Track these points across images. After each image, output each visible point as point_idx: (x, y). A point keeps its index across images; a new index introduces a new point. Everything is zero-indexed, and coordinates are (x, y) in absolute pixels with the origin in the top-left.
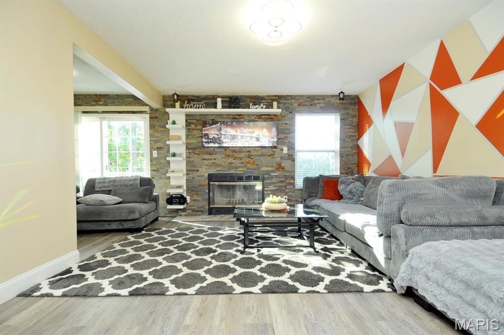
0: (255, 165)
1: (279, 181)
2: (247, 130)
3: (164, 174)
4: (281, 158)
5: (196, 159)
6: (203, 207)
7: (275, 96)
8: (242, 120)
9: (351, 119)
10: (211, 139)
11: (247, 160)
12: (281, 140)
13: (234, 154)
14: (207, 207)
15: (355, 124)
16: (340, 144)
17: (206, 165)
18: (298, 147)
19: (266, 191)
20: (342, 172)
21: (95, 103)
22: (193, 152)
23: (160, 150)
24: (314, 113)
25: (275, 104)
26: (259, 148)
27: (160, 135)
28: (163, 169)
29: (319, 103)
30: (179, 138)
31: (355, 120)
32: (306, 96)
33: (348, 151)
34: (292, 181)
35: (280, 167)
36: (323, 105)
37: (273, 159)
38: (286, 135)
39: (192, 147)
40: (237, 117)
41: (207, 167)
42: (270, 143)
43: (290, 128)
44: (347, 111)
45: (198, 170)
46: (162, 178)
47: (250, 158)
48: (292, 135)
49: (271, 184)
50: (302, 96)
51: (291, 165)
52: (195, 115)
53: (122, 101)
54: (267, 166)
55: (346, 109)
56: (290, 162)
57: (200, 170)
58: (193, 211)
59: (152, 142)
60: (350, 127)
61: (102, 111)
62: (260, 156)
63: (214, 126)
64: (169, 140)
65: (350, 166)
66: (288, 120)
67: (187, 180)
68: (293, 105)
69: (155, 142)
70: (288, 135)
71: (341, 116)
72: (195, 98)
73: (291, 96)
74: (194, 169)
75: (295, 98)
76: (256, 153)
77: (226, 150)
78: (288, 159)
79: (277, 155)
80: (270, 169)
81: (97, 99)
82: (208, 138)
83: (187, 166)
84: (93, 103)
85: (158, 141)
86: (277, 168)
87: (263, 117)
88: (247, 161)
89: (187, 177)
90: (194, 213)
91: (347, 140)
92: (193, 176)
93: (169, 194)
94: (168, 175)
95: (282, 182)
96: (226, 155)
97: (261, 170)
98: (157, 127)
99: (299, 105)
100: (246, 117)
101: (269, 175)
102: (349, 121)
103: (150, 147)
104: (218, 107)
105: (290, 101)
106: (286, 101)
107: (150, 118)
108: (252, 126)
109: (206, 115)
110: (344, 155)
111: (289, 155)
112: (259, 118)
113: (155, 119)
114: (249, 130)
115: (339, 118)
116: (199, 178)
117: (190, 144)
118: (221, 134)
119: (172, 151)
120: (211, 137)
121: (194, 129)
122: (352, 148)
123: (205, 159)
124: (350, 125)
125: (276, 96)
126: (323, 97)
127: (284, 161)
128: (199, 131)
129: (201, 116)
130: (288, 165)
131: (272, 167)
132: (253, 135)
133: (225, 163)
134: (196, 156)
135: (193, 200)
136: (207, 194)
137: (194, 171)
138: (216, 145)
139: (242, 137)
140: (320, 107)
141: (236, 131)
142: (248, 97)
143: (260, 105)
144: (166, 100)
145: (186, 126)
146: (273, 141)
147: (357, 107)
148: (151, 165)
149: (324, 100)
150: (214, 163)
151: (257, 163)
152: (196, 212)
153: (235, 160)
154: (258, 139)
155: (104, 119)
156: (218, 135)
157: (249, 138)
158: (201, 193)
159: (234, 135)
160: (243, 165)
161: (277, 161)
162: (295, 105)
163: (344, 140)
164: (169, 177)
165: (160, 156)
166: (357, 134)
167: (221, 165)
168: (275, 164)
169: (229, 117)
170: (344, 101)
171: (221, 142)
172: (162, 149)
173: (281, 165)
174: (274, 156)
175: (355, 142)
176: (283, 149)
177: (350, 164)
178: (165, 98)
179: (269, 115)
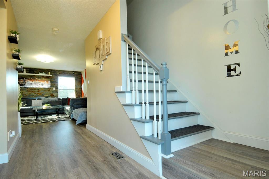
2: (37, 81)
4: (53, 92)
7: (49, 70)
8: (35, 77)
11: (38, 93)
12: (52, 86)
13: (32, 90)
15: (79, 81)
16: (76, 87)
18: (59, 88)
24: (65, 76)
25: (49, 73)
26: (43, 88)
29: (67, 73)
33: (78, 90)
38: (54, 84)
42: (48, 86)
43: (56, 81)
44: (78, 77)
48: (57, 84)
50: (61, 71)
54: (46, 95)
55: (77, 76)
56: (56, 93)
62: (44, 91)
63: (22, 79)
66: (55, 78)
73: (56, 70)
75: (58, 71)
76: (42, 90)
77: (28, 89)
78: (56, 92)
79: (51, 91)
80: (48, 96)
86: (51, 96)
87: (45, 77)
96: (28, 91)
99: (59, 74)
100: (37, 77)
104: (24, 72)
105: (56, 72)
106: (54, 72)
108: (40, 80)
111: (56, 91)
112: (43, 77)
114: (39, 82)
115: (75, 78)
118: (25, 83)
126: (69, 72)
131: (49, 95)
133: (27, 94)
138: (23, 87)
139: (35, 84)
140: (68, 75)
142: (38, 69)
143: (43, 73)
147: (81, 76)
151: (42, 94)
153: (32, 92)
154: (42, 85)
156: (24, 83)
157: (39, 84)
159: (32, 83)
160: (36, 94)
163: (77, 86)
166: (81, 84)
167: (25, 95)
168: (50, 94)
169: (29, 76)
170: (76, 73)
171: (25, 86)
173: (52, 94)
174: (49, 91)
175: (81, 87)
176: (53, 89)
177: (79, 94)
179: (47, 76)
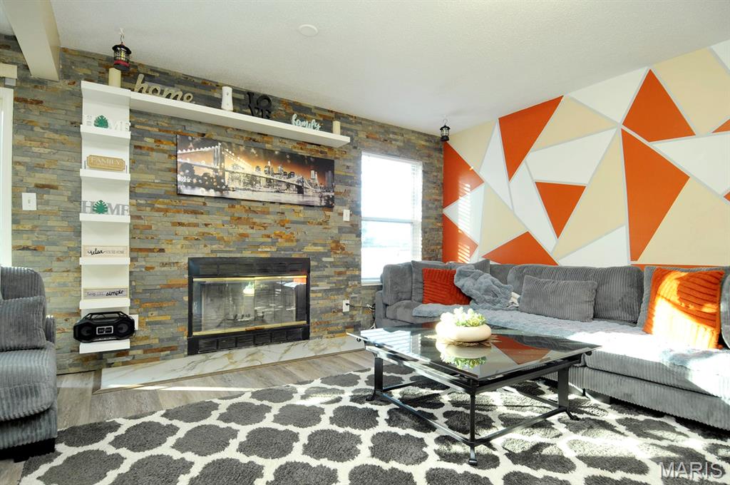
0: (292, 241)
1: (335, 272)
2: (279, 167)
4: (341, 229)
5: (158, 222)
6: (173, 339)
7: (329, 111)
9: (435, 174)
10: (198, 178)
11: (278, 230)
12: (340, 196)
13: (251, 215)
14: (185, 338)
15: (439, 182)
16: (423, 211)
17: (186, 238)
18: (365, 211)
19: (313, 291)
20: (425, 256)
22: (147, 205)
23: (48, 193)
24: (389, 155)
25: (337, 125)
26: (302, 208)
27: (47, 151)
28: (54, 244)
29: (396, 140)
30: (118, 165)
31: (441, 175)
32: (377, 122)
33: (432, 223)
34: (357, 273)
35: (337, 246)
36: (401, 144)
37: (325, 231)
38: (348, 188)
39: (146, 191)
40: (258, 138)
41: (187, 242)
42: (323, 199)
43: (353, 175)
44: (431, 160)
45: (162, 250)
46: (51, 270)
47: (283, 226)
48: (356, 188)
49: (320, 278)
50: (372, 123)
51: (356, 244)
52: (156, 116)
54: (315, 244)
55: (429, 156)
56: (353, 237)
57: (168, 248)
58: (148, 349)
59: (20, 168)
60: (434, 185)
62: (304, 223)
63: (206, 149)
65: (434, 247)
66: (350, 161)
67: (131, 273)
68: (359, 136)
69: (33, 168)
70: (351, 188)
71: (423, 166)
72: (157, 74)
73: (355, 117)
74: (152, 246)
75: (361, 123)
76: (294, 218)
77: (233, 206)
78: (351, 232)
79: (333, 224)
80: (320, 249)
82: (192, 175)
83: (132, 238)
85: (40, 166)
86: (332, 249)
87: (309, 147)
88: (278, 232)
89: (131, 266)
90: (150, 355)
91: (430, 205)
92: (148, 265)
95: (340, 274)
96: (232, 216)
97: (305, 250)
99: (367, 137)
100: (277, 143)
101: (319, 260)
102: (434, 176)
103: (14, 182)
104: (224, 106)
105: (353, 127)
106: (349, 126)
107: (16, 99)
108: (289, 161)
109: (186, 120)
110: (427, 230)
111: (352, 225)
112: (302, 149)
114: (284, 169)
115: (421, 168)
116: (163, 269)
117: (141, 185)
118: (224, 170)
119: (89, 196)
120: (199, 172)
121: (152, 149)
122: (436, 219)
123: (180, 224)
124: (435, 183)
125: (332, 112)
126: (399, 131)
127: (343, 235)
128: (167, 156)
129: (173, 122)
130: (350, 242)
131: (324, 245)
132: (289, 181)
133: (231, 234)
134: (156, 214)
135: (148, 323)
136: (187, 307)
137: (151, 250)
138: (212, 193)
139: (269, 181)
140: (398, 146)
141: (258, 167)
143: (311, 122)
146: (328, 196)
147: (442, 156)
148: (17, 232)
149: (403, 136)
150: (203, 234)
151: (296, 237)
152: (154, 353)
153: (253, 228)
154: (300, 190)
156: (216, 170)
157: (284, 186)
158: (170, 304)
159: (253, 175)
160: (269, 240)
161: (332, 235)
162: (362, 135)
163: (427, 205)
165: (48, 208)
166: (442, 198)
167: (221, 239)
168: (330, 241)
169: (241, 134)
170: (427, 144)
171: (224, 187)
172: (51, 190)
173: (339, 242)
174: (327, 224)
175: (440, 210)
176: (343, 214)
177: (434, 244)
178: (67, 56)
179: (319, 145)
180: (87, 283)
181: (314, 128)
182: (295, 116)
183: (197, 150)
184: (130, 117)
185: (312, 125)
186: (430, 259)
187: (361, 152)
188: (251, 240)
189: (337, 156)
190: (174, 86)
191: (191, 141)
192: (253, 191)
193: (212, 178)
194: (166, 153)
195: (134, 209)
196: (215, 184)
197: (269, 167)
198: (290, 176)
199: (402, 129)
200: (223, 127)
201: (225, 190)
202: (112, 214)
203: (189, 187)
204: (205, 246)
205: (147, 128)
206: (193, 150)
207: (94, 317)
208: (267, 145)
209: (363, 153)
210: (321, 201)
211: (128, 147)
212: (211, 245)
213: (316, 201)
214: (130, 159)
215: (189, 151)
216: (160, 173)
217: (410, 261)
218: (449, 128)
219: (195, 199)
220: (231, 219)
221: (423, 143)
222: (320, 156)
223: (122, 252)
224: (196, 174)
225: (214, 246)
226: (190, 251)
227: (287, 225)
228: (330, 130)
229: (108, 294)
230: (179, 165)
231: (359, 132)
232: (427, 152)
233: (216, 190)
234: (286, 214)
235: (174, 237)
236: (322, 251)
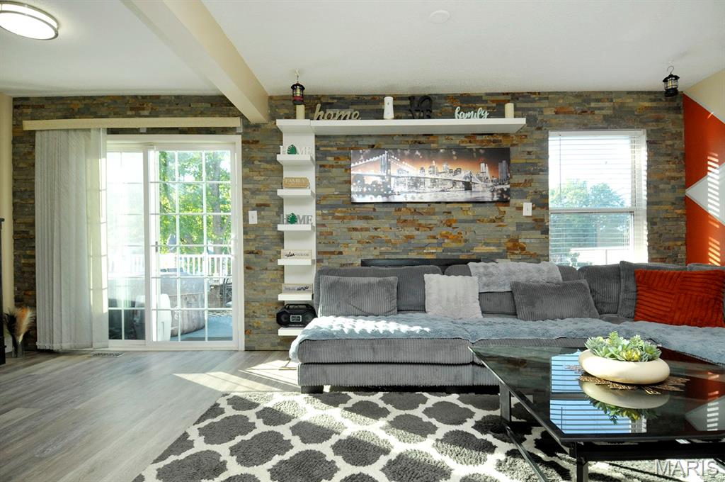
0: (460, 241)
2: (445, 166)
3: (271, 261)
4: (520, 226)
5: (335, 226)
7: (504, 94)
8: (433, 146)
9: (670, 142)
10: (368, 186)
11: (444, 230)
12: (518, 188)
13: (416, 217)
15: (678, 153)
16: (649, 195)
17: (359, 242)
20: (654, 256)
21: (134, 113)
22: (329, 214)
23: (263, 210)
24: (591, 129)
25: (509, 107)
26: (471, 205)
27: (263, 178)
28: (269, 249)
29: (599, 109)
30: (303, 184)
31: (680, 144)
32: (572, 92)
33: (667, 211)
35: (515, 246)
36: (609, 112)
37: (499, 228)
38: (528, 177)
39: (329, 203)
40: (422, 139)
41: (360, 246)
42: (495, 194)
43: (537, 161)
44: (661, 125)
45: (341, 253)
46: (266, 269)
47: (450, 226)
48: (542, 176)
50: (563, 94)
51: (541, 242)
52: (335, 137)
53: (187, 108)
54: (487, 244)
55: (658, 120)
56: (537, 234)
57: (346, 251)
59: (246, 193)
60: (668, 159)
61: (148, 129)
62: (473, 221)
63: (375, 159)
64: (282, 188)
65: (671, 244)
66: (532, 145)
68: (545, 114)
69: (254, 192)
70: (535, 177)
71: (648, 135)
72: (336, 101)
73: (539, 93)
74: (333, 250)
75: (547, 98)
76: (462, 216)
77: (399, 210)
78: (533, 229)
79: (510, 220)
80: (493, 249)
81: (137, 105)
82: (363, 184)
83: (318, 243)
84: (129, 113)
85: (258, 190)
86: (508, 249)
87: (479, 138)
88: (444, 232)
89: (317, 266)
91: (662, 186)
93: (283, 303)
94: (280, 262)
96: (399, 220)
97: (475, 251)
98: (256, 162)
99: (556, 113)
100: (443, 141)
102: (667, 145)
103: (244, 204)
104: (385, 116)
105: (536, 105)
106: (529, 105)
107: (243, 142)
108: (455, 158)
109: (359, 136)
110: (658, 220)
111: (536, 220)
112: (470, 142)
113: (252, 146)
114: (450, 167)
115: (644, 139)
117: (325, 197)
118: (390, 176)
119: (288, 211)
120: (369, 181)
121: (332, 166)
122: (673, 204)
123: (354, 229)
124: (669, 155)
125: (507, 94)
126: (608, 96)
127: (524, 232)
128: (343, 170)
129: (348, 139)
130: (532, 241)
131: (498, 245)
132: (456, 178)
133: (398, 236)
134: (336, 221)
137: (333, 253)
138: (380, 199)
139: (434, 181)
140: (604, 116)
141: (422, 169)
142: (446, 97)
143: (475, 112)
144: (277, 107)
145: (317, 158)
146: (502, 190)
147: (681, 116)
148: (246, 241)
149: (612, 101)
150: (373, 237)
151: (465, 236)
153: (418, 230)
154: (468, 186)
155: (151, 145)
156: (383, 177)
157: (449, 184)
159: (417, 177)
160: (435, 241)
161: (509, 233)
162: (549, 112)
163: (656, 187)
164: (283, 267)
165: (264, 221)
166: (684, 174)
167: (389, 241)
168: (505, 240)
169: (407, 139)
170: (654, 104)
171: (390, 192)
172: (266, 208)
173: (517, 240)
174: (502, 222)
175: (680, 191)
176: (522, 208)
177: (669, 240)
178: (273, 102)
179: (492, 134)
180: (289, 280)
181: (481, 117)
182: (458, 109)
183: (367, 161)
184: (316, 142)
185: (479, 114)
186: (663, 260)
187: (547, 133)
188: (416, 241)
189: (514, 142)
190: (348, 108)
191: (362, 154)
192: (418, 193)
193: (380, 185)
194: (343, 168)
195: (319, 218)
196: (382, 190)
197: (433, 167)
198: (457, 172)
199: (611, 92)
200: (390, 135)
201: (390, 195)
202: (301, 223)
203: (361, 196)
204: (375, 248)
205: (329, 149)
206: (364, 162)
207: (290, 306)
208: (432, 145)
209: (550, 133)
210: (493, 195)
211: (314, 168)
212: (381, 247)
213: (487, 196)
214: (316, 177)
215: (360, 163)
216: (339, 186)
217: (618, 263)
218: (677, 78)
219: (366, 206)
220: (398, 222)
221: (647, 104)
222: (493, 146)
223: (307, 255)
224: (366, 183)
225: (382, 249)
226: (363, 253)
227: (454, 225)
228: (502, 115)
229: (299, 289)
230: (352, 177)
231: (544, 110)
232: (653, 114)
233: (383, 195)
234: (453, 213)
235: (349, 241)
236: (496, 251)
